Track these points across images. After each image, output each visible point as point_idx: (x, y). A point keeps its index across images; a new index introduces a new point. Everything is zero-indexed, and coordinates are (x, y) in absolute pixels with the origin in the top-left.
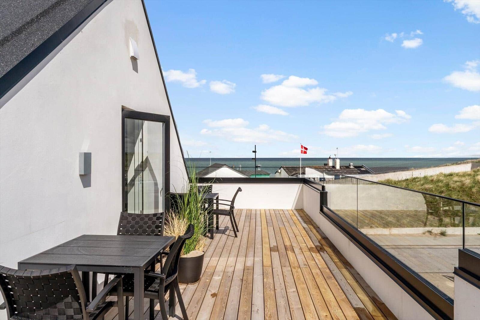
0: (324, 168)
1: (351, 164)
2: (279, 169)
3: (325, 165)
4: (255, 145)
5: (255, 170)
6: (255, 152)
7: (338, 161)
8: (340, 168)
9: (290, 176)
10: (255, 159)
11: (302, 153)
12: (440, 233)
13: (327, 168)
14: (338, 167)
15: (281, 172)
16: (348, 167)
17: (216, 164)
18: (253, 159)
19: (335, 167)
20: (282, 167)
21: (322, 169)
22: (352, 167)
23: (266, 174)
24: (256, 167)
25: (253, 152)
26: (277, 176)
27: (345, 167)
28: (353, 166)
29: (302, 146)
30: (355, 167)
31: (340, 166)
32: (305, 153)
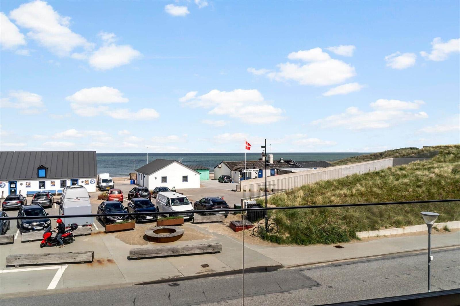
0: (260, 162)
1: (282, 159)
2: (220, 164)
3: (259, 160)
7: (272, 156)
8: (273, 162)
9: (232, 170)
11: (246, 148)
12: (443, 229)
13: (262, 162)
14: (272, 162)
15: (221, 166)
16: (279, 162)
19: (269, 161)
20: (222, 162)
21: (259, 163)
22: (282, 161)
23: (206, 169)
25: (262, 147)
26: (217, 171)
27: (277, 162)
28: (284, 161)
30: (285, 161)
31: (273, 161)
32: (249, 148)
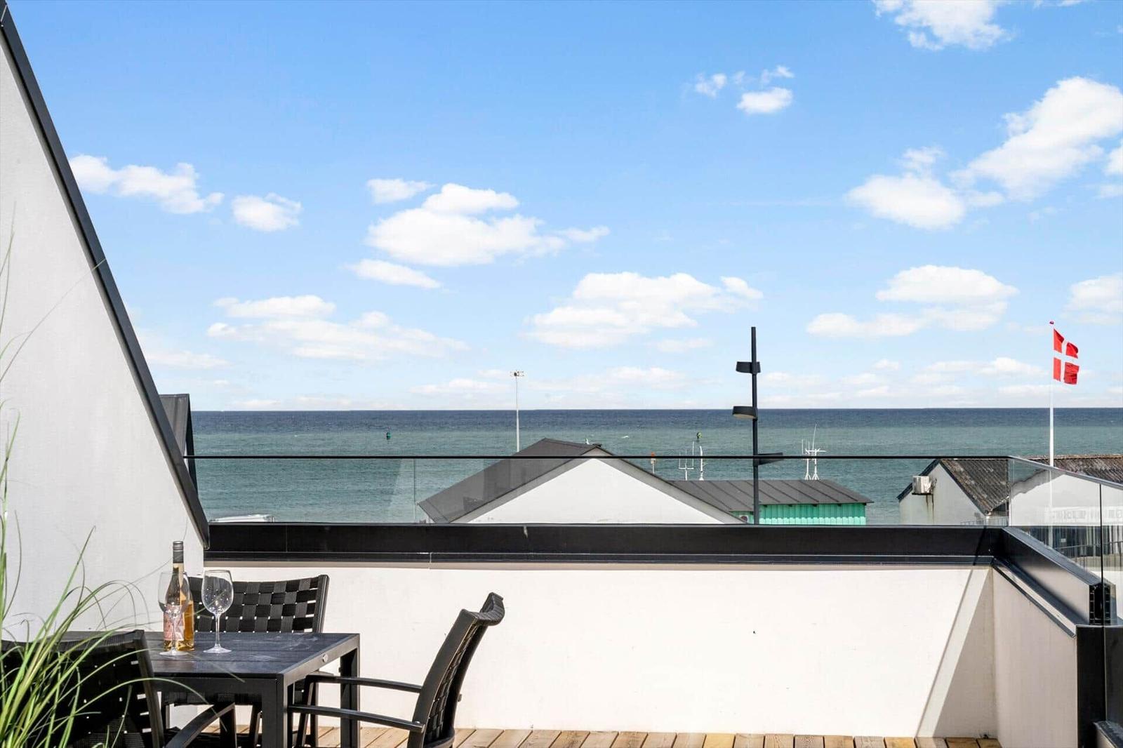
2: (925, 474)
4: (753, 329)
5: (756, 476)
6: (751, 368)
9: (986, 512)
10: (750, 415)
11: (1057, 375)
15: (937, 492)
17: (545, 441)
18: (737, 410)
23: (842, 499)
24: (760, 459)
25: (741, 367)
26: (913, 514)
29: (1059, 338)
32: (1071, 376)
